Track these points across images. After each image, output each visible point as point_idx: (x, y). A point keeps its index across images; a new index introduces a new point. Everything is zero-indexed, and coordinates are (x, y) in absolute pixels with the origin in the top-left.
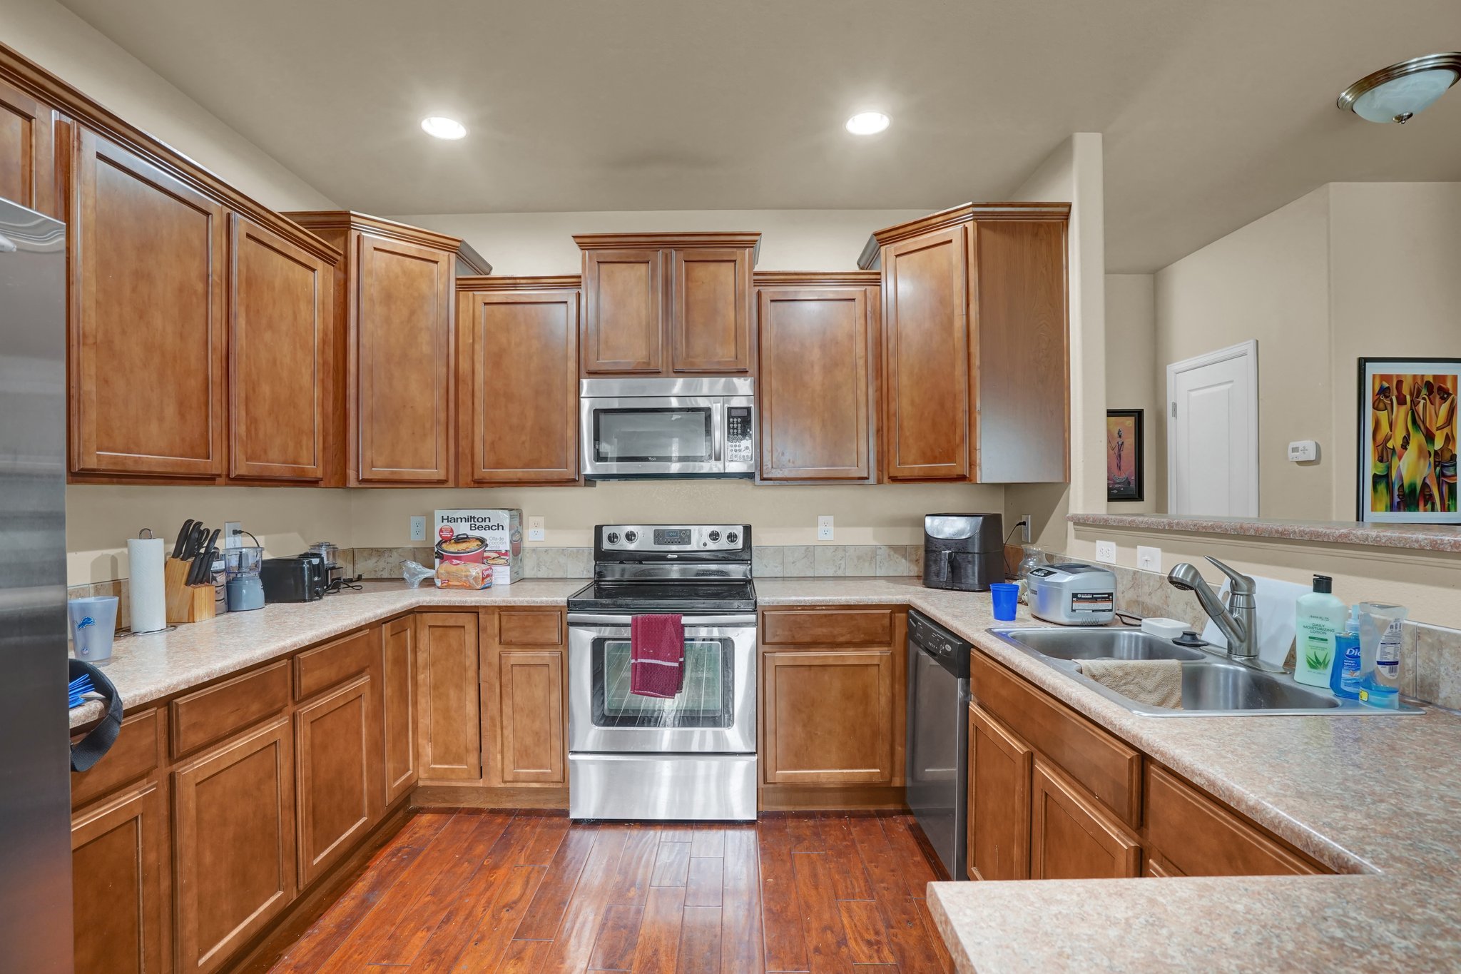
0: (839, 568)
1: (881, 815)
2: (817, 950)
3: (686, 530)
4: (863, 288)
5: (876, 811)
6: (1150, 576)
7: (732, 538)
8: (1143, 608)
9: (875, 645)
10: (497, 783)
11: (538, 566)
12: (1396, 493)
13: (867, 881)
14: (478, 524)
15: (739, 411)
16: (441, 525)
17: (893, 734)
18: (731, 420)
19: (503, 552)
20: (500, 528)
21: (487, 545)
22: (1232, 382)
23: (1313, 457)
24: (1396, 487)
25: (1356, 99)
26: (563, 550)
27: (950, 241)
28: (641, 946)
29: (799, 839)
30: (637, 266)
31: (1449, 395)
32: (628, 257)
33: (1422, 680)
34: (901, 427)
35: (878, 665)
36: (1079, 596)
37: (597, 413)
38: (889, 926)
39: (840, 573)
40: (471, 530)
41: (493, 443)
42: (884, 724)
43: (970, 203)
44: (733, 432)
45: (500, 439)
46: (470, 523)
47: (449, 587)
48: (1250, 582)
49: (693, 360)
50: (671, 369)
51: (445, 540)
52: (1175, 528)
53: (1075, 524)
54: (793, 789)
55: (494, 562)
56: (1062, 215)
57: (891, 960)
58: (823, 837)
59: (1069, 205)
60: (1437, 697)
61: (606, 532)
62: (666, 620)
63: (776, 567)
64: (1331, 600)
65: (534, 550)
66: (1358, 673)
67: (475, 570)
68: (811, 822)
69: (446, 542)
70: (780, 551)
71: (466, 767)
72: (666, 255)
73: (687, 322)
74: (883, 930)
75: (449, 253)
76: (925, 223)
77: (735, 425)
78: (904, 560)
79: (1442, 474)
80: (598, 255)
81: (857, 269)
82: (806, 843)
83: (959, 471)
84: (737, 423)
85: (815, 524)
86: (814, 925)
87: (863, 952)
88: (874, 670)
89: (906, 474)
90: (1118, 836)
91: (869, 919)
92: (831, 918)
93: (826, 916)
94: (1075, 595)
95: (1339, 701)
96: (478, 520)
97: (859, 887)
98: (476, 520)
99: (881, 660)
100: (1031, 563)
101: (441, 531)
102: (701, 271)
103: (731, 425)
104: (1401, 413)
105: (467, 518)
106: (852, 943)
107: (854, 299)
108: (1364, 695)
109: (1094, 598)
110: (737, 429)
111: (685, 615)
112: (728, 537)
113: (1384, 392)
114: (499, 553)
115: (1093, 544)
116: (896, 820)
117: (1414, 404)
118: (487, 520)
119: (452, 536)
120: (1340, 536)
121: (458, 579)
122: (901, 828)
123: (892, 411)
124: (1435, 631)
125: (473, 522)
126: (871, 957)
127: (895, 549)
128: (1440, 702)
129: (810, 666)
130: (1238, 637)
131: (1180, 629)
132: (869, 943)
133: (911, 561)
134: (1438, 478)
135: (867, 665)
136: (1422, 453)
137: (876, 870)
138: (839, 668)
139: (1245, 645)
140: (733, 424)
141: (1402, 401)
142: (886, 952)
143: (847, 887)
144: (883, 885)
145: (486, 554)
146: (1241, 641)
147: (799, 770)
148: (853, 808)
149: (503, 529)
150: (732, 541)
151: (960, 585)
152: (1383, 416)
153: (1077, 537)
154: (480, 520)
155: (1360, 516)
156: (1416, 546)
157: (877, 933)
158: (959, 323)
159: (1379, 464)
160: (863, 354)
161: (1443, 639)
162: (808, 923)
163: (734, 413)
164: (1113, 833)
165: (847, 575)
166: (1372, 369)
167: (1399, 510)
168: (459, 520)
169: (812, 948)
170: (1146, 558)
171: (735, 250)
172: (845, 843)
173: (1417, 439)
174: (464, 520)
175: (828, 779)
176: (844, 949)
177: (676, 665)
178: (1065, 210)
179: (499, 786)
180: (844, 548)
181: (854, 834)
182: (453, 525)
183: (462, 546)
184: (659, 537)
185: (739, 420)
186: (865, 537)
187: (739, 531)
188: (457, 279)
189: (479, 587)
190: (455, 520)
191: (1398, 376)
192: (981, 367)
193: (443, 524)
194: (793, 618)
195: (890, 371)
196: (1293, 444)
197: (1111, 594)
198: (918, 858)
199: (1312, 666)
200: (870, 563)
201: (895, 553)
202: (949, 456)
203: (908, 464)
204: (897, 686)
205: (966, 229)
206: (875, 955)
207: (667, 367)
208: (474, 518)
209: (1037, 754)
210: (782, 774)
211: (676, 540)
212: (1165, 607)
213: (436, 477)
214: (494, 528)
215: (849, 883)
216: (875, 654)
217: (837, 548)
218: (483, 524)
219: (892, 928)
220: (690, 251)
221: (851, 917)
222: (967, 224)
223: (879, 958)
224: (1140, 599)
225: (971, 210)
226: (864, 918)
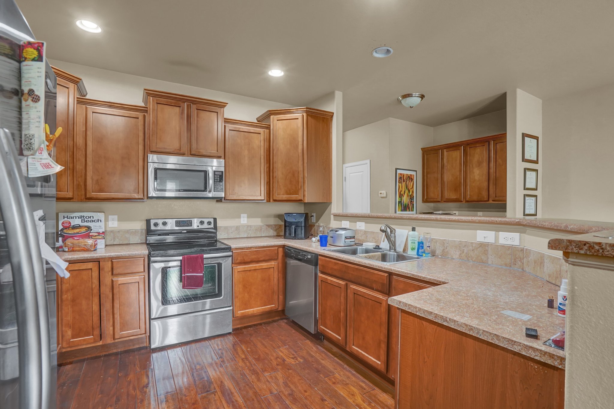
0: (249, 234)
1: (274, 321)
2: (277, 365)
3: (189, 220)
4: (264, 130)
5: (272, 320)
6: (361, 231)
7: (209, 223)
8: (359, 240)
9: (272, 260)
10: (109, 341)
11: (114, 238)
12: (403, 206)
13: (281, 342)
14: (86, 219)
15: (218, 172)
16: (63, 220)
17: (278, 292)
18: (215, 176)
19: (101, 233)
20: (99, 221)
21: (91, 230)
22: (363, 172)
23: (385, 196)
24: (403, 205)
25: (402, 99)
26: (128, 231)
27: (298, 119)
28: (214, 382)
29: (251, 335)
30: (175, 107)
31: (413, 180)
32: (171, 103)
33: (433, 251)
34: (278, 182)
35: (274, 267)
36: (347, 237)
37: (156, 170)
38: (296, 352)
39: (249, 236)
40: (82, 222)
41: (97, 180)
42: (276, 288)
43: (305, 107)
44: (216, 181)
45: (102, 178)
46: (81, 219)
47: (73, 251)
48: (395, 230)
49: (199, 150)
50: (189, 153)
51: (65, 228)
52: (370, 216)
53: (334, 216)
54: (244, 317)
55: (96, 238)
56: (331, 115)
57: (302, 361)
58: (259, 332)
59: (333, 113)
60: (436, 254)
61: (152, 222)
62: (198, 257)
63: (225, 234)
64: (415, 233)
65: (112, 232)
66: (423, 250)
67: (90, 242)
68: (252, 329)
69: (66, 229)
70: (226, 228)
71: (93, 337)
72: (188, 105)
73: (197, 134)
74: (295, 353)
75: (74, 84)
76: (289, 111)
77: (217, 178)
78: (271, 230)
79: (411, 201)
80: (157, 100)
81: (256, 121)
82: (254, 335)
83: (299, 198)
84: (218, 177)
85: (239, 217)
86: (272, 358)
87: (292, 361)
88: (272, 270)
89: (280, 199)
90: (382, 297)
91: (288, 352)
92: (276, 355)
93: (275, 354)
94: (346, 237)
95: (419, 257)
96: (86, 218)
97: (280, 344)
98: (85, 217)
99: (274, 266)
100: (321, 229)
101: (63, 223)
102: (203, 114)
103: (215, 178)
104: (404, 184)
105: (79, 216)
106: (287, 360)
107: (260, 133)
108: (424, 255)
109: (351, 238)
110: (217, 180)
111: (204, 254)
112: (208, 223)
113: (400, 178)
114: (99, 233)
115: (341, 222)
116: (280, 322)
117: (406, 182)
118: (92, 217)
119: (70, 225)
120: (416, 217)
121: (79, 246)
122: (284, 324)
123: (274, 176)
124: (435, 239)
125: (83, 219)
126: (295, 362)
127: (268, 226)
128: (436, 255)
129: (250, 270)
130: (393, 245)
131: (375, 245)
132: (293, 358)
133: (274, 230)
134: (411, 202)
135: (270, 268)
136: (408, 195)
137: (282, 338)
138: (260, 270)
139: (394, 247)
140: (216, 177)
141: (404, 181)
142: (299, 359)
143: (276, 345)
144: (287, 341)
145: (91, 234)
146: (393, 246)
147: (247, 310)
148: (264, 321)
149: (101, 222)
150: (209, 225)
151: (298, 237)
152: (400, 184)
153: (334, 220)
154: (87, 217)
155: (396, 212)
156: (433, 219)
157: (293, 355)
158: (300, 147)
159: (399, 198)
160: (263, 154)
161: (437, 240)
162: (270, 358)
163: (216, 173)
164: (381, 297)
165: (252, 236)
166: (399, 172)
167: (403, 211)
168: (75, 218)
169: (276, 365)
170: (360, 226)
171: (217, 108)
172: (267, 332)
173: (407, 191)
174: (77, 218)
175: (257, 311)
176: (286, 362)
177: (202, 274)
178: (332, 114)
179: (111, 342)
180: (251, 226)
181: (268, 329)
182: (70, 220)
183: (76, 231)
184: (178, 224)
185: (219, 176)
186: (257, 222)
187: (212, 220)
188: (77, 98)
189: (93, 249)
190: (72, 218)
191: (403, 174)
192: (307, 163)
193: (64, 220)
194: (244, 253)
195: (274, 161)
196: (380, 192)
197: (354, 236)
198: (294, 331)
199: (412, 250)
200: (260, 232)
201: (269, 227)
202: (296, 193)
203: (280, 195)
204: (279, 275)
205: (303, 115)
206: (296, 361)
207: (188, 152)
208: (84, 216)
209: (349, 283)
210: (240, 313)
211: (185, 225)
212: (366, 239)
213: (68, 196)
214: (95, 221)
215: (276, 344)
216: (273, 263)
217: (248, 226)
218: (89, 219)
219: (297, 352)
220: (199, 105)
221: (282, 353)
222: (304, 114)
223: (298, 361)
224: (358, 238)
225: (305, 109)
226: (287, 352)
